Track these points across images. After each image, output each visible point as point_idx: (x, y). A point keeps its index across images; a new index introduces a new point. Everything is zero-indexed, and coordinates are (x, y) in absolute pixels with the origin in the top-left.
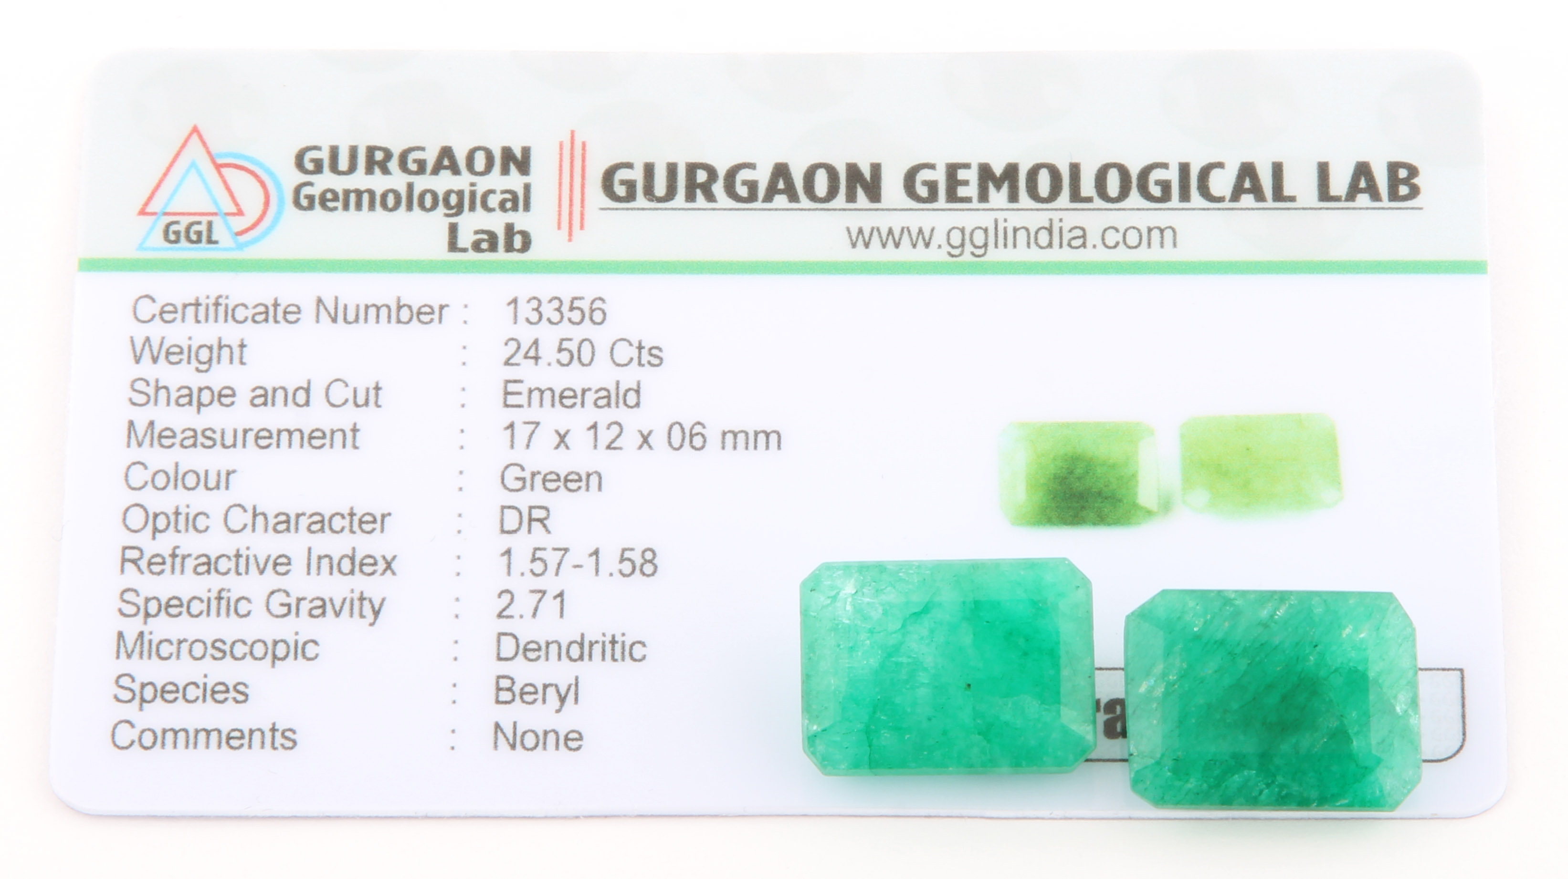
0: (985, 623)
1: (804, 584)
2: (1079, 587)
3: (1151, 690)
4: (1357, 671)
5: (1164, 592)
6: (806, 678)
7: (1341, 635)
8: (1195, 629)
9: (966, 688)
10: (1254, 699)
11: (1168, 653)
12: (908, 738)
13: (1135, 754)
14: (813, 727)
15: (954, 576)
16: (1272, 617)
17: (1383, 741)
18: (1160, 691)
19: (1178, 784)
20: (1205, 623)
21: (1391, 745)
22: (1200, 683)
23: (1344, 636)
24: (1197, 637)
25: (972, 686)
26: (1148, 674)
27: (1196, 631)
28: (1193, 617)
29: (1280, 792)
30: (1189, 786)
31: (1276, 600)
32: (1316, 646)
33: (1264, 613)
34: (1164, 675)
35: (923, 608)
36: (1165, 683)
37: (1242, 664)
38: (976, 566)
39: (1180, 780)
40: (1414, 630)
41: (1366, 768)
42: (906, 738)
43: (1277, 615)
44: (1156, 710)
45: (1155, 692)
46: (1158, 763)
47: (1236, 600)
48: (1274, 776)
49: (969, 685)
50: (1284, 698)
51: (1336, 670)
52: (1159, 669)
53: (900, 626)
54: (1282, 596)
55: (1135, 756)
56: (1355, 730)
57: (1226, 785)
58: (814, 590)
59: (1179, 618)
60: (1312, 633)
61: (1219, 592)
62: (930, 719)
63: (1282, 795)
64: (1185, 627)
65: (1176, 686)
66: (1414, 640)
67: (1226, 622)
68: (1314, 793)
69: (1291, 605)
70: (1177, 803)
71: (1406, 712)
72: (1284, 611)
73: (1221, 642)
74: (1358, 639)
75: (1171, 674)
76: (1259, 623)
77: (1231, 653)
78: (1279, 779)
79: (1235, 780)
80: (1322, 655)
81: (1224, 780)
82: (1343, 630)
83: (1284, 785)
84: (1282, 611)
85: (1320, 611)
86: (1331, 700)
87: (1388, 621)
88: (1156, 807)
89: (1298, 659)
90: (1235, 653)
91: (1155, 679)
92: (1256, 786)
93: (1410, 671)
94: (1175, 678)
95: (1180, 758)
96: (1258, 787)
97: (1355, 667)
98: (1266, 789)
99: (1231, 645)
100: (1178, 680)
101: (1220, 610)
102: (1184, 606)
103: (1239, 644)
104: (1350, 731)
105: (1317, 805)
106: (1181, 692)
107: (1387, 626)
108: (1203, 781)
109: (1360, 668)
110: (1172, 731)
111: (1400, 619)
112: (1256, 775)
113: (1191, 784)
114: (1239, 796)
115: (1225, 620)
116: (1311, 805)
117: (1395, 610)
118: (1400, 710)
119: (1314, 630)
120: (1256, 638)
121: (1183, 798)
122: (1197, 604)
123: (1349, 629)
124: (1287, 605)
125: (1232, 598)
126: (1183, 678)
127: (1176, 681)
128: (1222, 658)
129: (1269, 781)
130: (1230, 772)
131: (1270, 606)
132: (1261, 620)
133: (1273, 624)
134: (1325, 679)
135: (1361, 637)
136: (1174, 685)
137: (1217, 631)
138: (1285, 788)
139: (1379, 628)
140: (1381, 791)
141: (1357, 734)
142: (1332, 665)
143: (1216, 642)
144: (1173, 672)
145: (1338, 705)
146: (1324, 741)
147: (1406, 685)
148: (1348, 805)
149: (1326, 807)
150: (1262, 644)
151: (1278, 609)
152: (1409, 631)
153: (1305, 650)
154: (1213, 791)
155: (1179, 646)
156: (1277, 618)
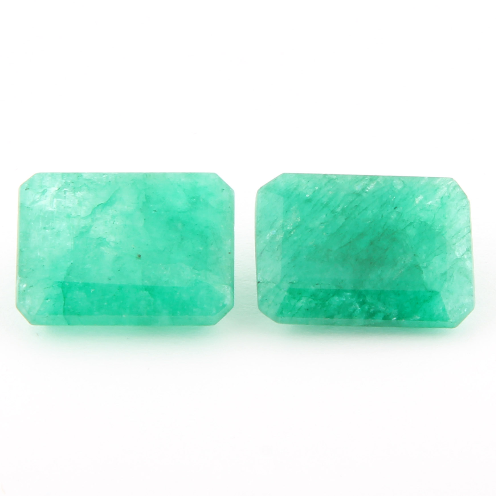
0: (153, 212)
1: (22, 186)
2: (224, 190)
3: (273, 237)
4: (426, 224)
6: (21, 252)
7: (414, 201)
8: (307, 196)
9: (137, 257)
10: (350, 242)
11: (287, 211)
12: (93, 292)
13: (261, 282)
14: (23, 285)
15: (132, 180)
16: (363, 190)
17: (445, 273)
18: (280, 237)
19: (293, 302)
20: (314, 192)
21: (452, 276)
22: (309, 231)
23: (417, 202)
24: (309, 201)
25: (141, 256)
26: (271, 227)
27: (307, 197)
28: (306, 188)
29: (369, 309)
30: (300, 304)
31: (367, 180)
32: (395, 208)
33: (358, 188)
34: (283, 226)
35: (108, 201)
36: (284, 232)
37: (341, 220)
39: (294, 298)
40: (468, 202)
41: (433, 292)
42: (91, 292)
43: (368, 189)
44: (277, 250)
45: (277, 238)
46: (278, 286)
47: (337, 179)
48: (365, 296)
49: (140, 256)
50: (372, 243)
51: (411, 224)
52: (280, 222)
53: (90, 213)
54: (372, 178)
55: (261, 283)
56: (425, 264)
57: (329, 303)
58: (28, 189)
59: (295, 189)
61: (325, 175)
62: (110, 279)
63: (371, 312)
64: (300, 194)
65: (292, 233)
66: (469, 209)
67: (330, 193)
68: (394, 311)
69: (378, 183)
70: (293, 316)
71: (463, 256)
72: (372, 187)
73: (326, 204)
74: (427, 204)
75: (289, 226)
76: (354, 193)
77: (333, 212)
78: (368, 299)
79: (336, 300)
80: (400, 214)
81: (327, 301)
82: (416, 199)
83: (372, 304)
84: (371, 187)
85: (400, 187)
86: (407, 244)
87: (450, 194)
88: (276, 321)
89: (382, 216)
90: (336, 211)
91: (276, 230)
92: (351, 304)
93: (466, 229)
94: (291, 228)
95: (295, 282)
96: (353, 305)
97: (425, 222)
98: (358, 307)
99: (333, 207)
100: (294, 229)
101: (325, 185)
102: (299, 182)
103: (339, 206)
104: (421, 265)
105: (397, 319)
106: (295, 238)
107: (449, 197)
108: (312, 300)
109: (428, 223)
110: (289, 263)
111: (458, 194)
112: (352, 297)
113: (302, 303)
114: (339, 313)
115: (329, 191)
116: (392, 319)
117: (454, 188)
118: (458, 254)
119: (394, 198)
120: (351, 202)
121: (297, 312)
122: (309, 181)
123: (421, 198)
124: (375, 183)
125: (334, 178)
126: (297, 227)
127: (292, 230)
128: (326, 215)
129: (361, 300)
130: (331, 295)
131: (362, 183)
132: (355, 191)
133: (364, 195)
134: (403, 230)
135: (429, 203)
136: (290, 232)
137: (323, 197)
138: (373, 307)
139: (442, 198)
140: (444, 310)
141: (426, 267)
142: (408, 221)
143: (322, 204)
144: (290, 225)
145: (412, 248)
146: (402, 272)
147: (463, 238)
148: (420, 320)
149: (403, 321)
150: (356, 206)
151: (368, 185)
152: (464, 202)
153: (388, 210)
154: (319, 308)
155: (295, 207)
156: (367, 191)
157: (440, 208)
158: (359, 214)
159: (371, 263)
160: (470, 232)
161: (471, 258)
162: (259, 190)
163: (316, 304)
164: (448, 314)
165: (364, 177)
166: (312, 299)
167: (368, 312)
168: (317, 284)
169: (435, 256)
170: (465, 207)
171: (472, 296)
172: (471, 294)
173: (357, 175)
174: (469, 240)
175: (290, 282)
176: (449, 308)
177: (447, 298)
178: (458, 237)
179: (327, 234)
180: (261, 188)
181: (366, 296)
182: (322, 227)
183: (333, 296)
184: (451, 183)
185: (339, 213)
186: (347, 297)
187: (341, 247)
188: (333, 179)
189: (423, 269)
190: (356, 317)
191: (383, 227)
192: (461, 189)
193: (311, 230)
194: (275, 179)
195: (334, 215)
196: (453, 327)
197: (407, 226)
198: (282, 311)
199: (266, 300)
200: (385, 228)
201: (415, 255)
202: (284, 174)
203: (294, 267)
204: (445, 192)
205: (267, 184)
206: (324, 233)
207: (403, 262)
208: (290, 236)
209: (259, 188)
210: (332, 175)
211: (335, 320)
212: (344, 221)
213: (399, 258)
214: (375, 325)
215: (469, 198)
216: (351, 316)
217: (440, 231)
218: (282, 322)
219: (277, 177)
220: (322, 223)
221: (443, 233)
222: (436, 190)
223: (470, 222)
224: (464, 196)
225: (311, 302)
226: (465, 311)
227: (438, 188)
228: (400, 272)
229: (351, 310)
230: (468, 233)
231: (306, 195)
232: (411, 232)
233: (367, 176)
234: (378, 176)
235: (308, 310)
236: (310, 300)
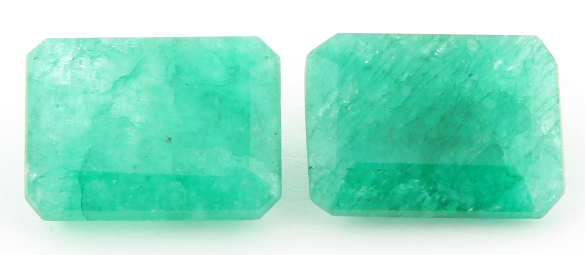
1: (29, 55)
3: (327, 113)
4: (506, 95)
5: (338, 36)
6: (29, 134)
7: (492, 66)
8: (366, 62)
9: (166, 141)
10: (417, 119)
11: (342, 82)
12: (115, 183)
13: (313, 167)
14: (33, 175)
15: (159, 47)
16: (432, 53)
17: (530, 154)
18: (335, 113)
19: (351, 191)
20: (374, 57)
21: (538, 157)
22: (369, 106)
23: (495, 68)
24: (368, 68)
25: (172, 139)
26: (324, 101)
27: (366, 64)
28: (364, 53)
29: (441, 199)
30: (359, 194)
31: (436, 40)
32: (470, 75)
33: (425, 51)
34: (338, 100)
35: (131, 73)
36: (339, 107)
37: (406, 91)
38: (177, 40)
39: (353, 187)
40: (556, 65)
41: (515, 176)
42: (114, 183)
43: (437, 52)
44: (332, 129)
45: (331, 114)
46: (333, 173)
47: (402, 40)
48: (435, 183)
49: (170, 139)
50: (443, 119)
51: (489, 95)
52: (335, 95)
53: (110, 88)
54: (443, 38)
55: (313, 168)
56: (506, 144)
57: (393, 192)
58: (37, 58)
59: (352, 54)
60: (467, 65)
61: (387, 36)
62: (135, 168)
63: (442, 201)
64: (357, 60)
65: (349, 108)
66: (557, 74)
67: (393, 58)
68: (470, 200)
69: (449, 45)
70: (351, 208)
71: (550, 132)
72: (443, 48)
73: (388, 72)
74: (508, 70)
75: (345, 99)
76: (421, 57)
77: (396, 81)
78: (440, 187)
79: (402, 188)
80: (476, 83)
81: (391, 189)
82: (494, 64)
83: (444, 193)
84: (441, 49)
85: (474, 49)
86: (485, 120)
87: (534, 57)
88: (332, 214)
89: (455, 86)
90: (400, 81)
91: (330, 104)
92: (420, 193)
93: (553, 99)
94: (348, 102)
95: (353, 168)
96: (422, 194)
97: (505, 92)
98: (428, 196)
99: (397, 75)
100: (351, 103)
101: (387, 48)
102: (356, 45)
103: (403, 74)
104: (501, 145)
105: (473, 210)
106: (353, 114)
107: (533, 60)
108: (374, 189)
109: (509, 93)
110: (345, 145)
111: (544, 55)
112: (420, 184)
113: (362, 192)
114: (405, 203)
115: (391, 55)
116: (468, 211)
117: (539, 48)
118: (544, 130)
119: (469, 63)
120: (418, 69)
121: (356, 204)
122: (368, 43)
123: (500, 62)
124: (446, 44)
125: (398, 39)
126: (355, 100)
127: (349, 104)
128: (389, 86)
129: (431, 189)
130: (396, 182)
131: (430, 45)
132: (423, 55)
133: (433, 59)
134: (479, 102)
135: (510, 68)
136: (347, 107)
137: (385, 63)
138: (445, 196)
139: (525, 62)
140: (529, 198)
141: (506, 148)
142: (485, 91)
143: (384, 72)
144: (347, 98)
145: (491, 124)
146: (478, 154)
147: (550, 110)
148: (500, 211)
149: (481, 212)
150: (424, 73)
151: (438, 47)
152: (551, 65)
153: (461, 79)
154: (382, 198)
155: (352, 76)
156: (437, 54)
157: (522, 75)
158: (427, 84)
159: (443, 143)
160: (558, 101)
161: (559, 134)
162: (309, 54)
163: (379, 194)
164: (533, 202)
165: (433, 36)
166: (374, 187)
167: (440, 201)
168: (379, 170)
169: (518, 134)
170: (552, 71)
171: (562, 179)
172: (561, 178)
173: (424, 35)
174: (558, 112)
175: (348, 168)
176: (534, 195)
177: (532, 184)
178: (545, 109)
179: (391, 109)
180: (311, 52)
181: (438, 183)
182: (385, 100)
183: (398, 183)
184: (536, 43)
185: (404, 83)
186: (414, 184)
187: (407, 125)
188: (396, 40)
189: (504, 150)
190: (425, 208)
191: (456, 100)
192: (547, 49)
193: (372, 104)
194: (328, 41)
195: (398, 85)
196: (539, 217)
197: (484, 97)
198: (338, 202)
199: (319, 189)
200: (459, 100)
201: (493, 133)
202: (338, 34)
203: (351, 149)
204: (528, 54)
205: (318, 47)
206: (387, 109)
207: (479, 142)
208: (347, 112)
209: (309, 52)
210: (395, 34)
211: (400, 212)
212: (410, 92)
213: (476, 136)
214: (449, 216)
215: (557, 60)
216: (419, 207)
217: (523, 102)
218: (338, 215)
219: (330, 39)
220: (384, 96)
221: (527, 105)
222: (518, 51)
223: (558, 89)
224: (550, 58)
225: (372, 191)
226: (554, 197)
227: (520, 50)
228: (477, 154)
229: (419, 199)
230: (556, 103)
231: (364, 62)
232: (490, 104)
233: (436, 35)
234: (449, 36)
235: (369, 200)
236: (371, 188)
